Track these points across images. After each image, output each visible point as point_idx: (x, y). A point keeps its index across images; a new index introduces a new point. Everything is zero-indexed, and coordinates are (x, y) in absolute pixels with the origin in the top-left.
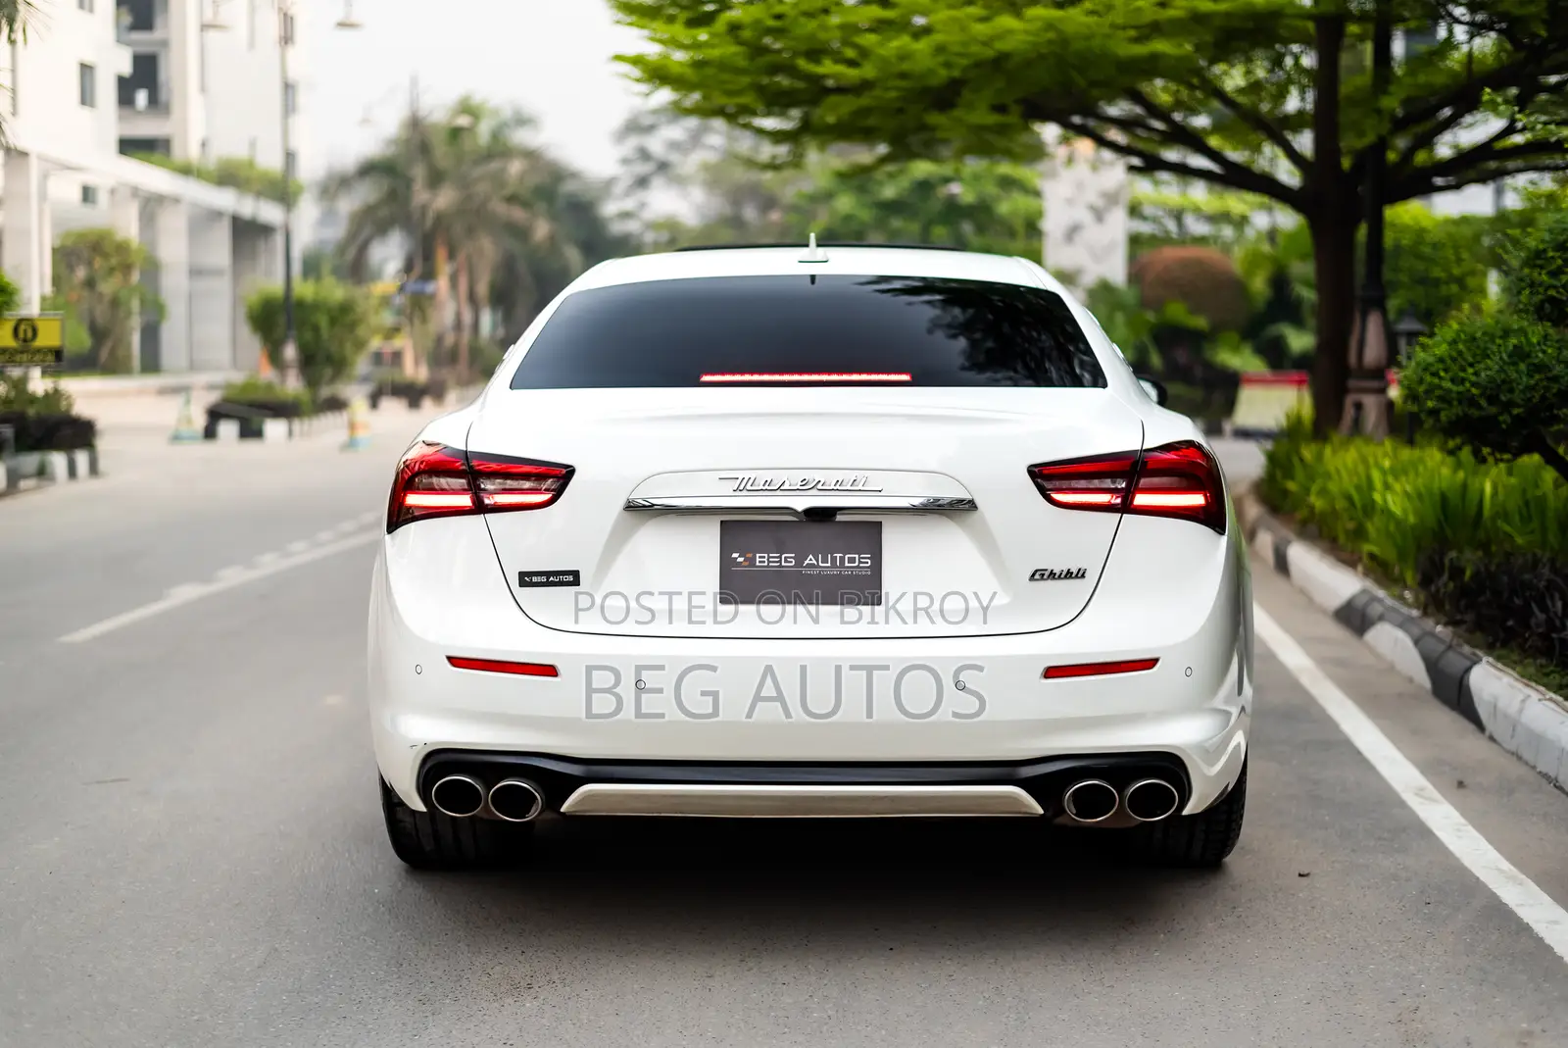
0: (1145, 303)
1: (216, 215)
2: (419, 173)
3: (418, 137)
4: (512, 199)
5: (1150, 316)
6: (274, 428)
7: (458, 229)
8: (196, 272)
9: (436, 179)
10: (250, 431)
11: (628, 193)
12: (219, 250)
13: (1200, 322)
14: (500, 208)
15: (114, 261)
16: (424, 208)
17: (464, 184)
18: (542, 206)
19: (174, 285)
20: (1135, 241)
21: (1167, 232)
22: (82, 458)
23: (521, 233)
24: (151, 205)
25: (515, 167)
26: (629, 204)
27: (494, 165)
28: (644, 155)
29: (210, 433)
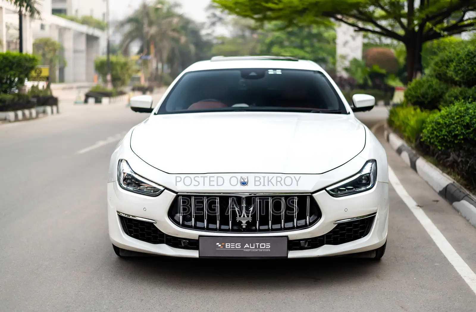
0: (367, 65)
1: (81, 34)
2: (146, 21)
3: (145, 10)
4: (174, 30)
5: (368, 69)
6: (105, 100)
7: (157, 39)
8: (75, 51)
9: (151, 24)
10: (98, 101)
11: (209, 28)
12: (82, 44)
13: (383, 71)
14: (171, 33)
15: (51, 48)
16: (147, 33)
17: (159, 25)
18: (183, 32)
19: (69, 55)
20: (365, 46)
21: (376, 43)
22: (55, 108)
23: (176, 40)
24: (62, 30)
25: (175, 20)
26: (209, 31)
27: (169, 20)
28: (214, 15)
29: (86, 101)
